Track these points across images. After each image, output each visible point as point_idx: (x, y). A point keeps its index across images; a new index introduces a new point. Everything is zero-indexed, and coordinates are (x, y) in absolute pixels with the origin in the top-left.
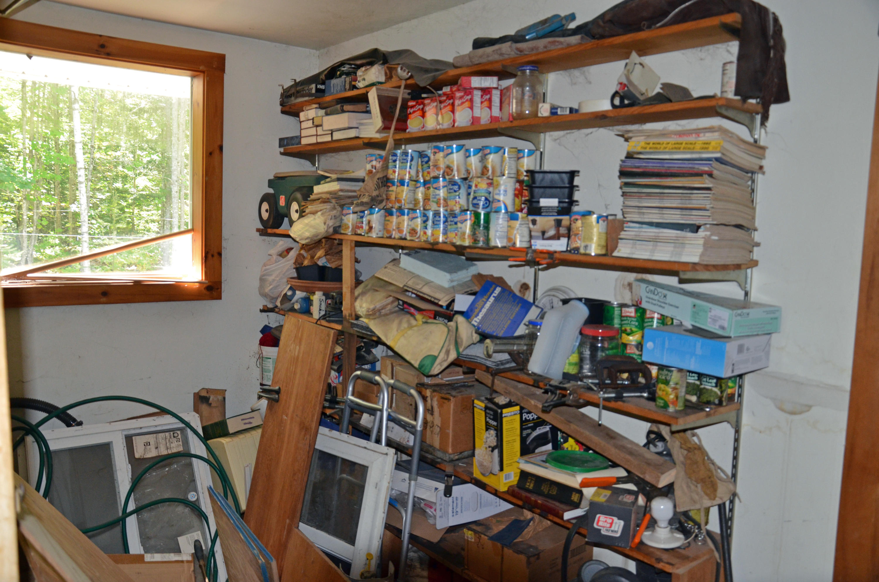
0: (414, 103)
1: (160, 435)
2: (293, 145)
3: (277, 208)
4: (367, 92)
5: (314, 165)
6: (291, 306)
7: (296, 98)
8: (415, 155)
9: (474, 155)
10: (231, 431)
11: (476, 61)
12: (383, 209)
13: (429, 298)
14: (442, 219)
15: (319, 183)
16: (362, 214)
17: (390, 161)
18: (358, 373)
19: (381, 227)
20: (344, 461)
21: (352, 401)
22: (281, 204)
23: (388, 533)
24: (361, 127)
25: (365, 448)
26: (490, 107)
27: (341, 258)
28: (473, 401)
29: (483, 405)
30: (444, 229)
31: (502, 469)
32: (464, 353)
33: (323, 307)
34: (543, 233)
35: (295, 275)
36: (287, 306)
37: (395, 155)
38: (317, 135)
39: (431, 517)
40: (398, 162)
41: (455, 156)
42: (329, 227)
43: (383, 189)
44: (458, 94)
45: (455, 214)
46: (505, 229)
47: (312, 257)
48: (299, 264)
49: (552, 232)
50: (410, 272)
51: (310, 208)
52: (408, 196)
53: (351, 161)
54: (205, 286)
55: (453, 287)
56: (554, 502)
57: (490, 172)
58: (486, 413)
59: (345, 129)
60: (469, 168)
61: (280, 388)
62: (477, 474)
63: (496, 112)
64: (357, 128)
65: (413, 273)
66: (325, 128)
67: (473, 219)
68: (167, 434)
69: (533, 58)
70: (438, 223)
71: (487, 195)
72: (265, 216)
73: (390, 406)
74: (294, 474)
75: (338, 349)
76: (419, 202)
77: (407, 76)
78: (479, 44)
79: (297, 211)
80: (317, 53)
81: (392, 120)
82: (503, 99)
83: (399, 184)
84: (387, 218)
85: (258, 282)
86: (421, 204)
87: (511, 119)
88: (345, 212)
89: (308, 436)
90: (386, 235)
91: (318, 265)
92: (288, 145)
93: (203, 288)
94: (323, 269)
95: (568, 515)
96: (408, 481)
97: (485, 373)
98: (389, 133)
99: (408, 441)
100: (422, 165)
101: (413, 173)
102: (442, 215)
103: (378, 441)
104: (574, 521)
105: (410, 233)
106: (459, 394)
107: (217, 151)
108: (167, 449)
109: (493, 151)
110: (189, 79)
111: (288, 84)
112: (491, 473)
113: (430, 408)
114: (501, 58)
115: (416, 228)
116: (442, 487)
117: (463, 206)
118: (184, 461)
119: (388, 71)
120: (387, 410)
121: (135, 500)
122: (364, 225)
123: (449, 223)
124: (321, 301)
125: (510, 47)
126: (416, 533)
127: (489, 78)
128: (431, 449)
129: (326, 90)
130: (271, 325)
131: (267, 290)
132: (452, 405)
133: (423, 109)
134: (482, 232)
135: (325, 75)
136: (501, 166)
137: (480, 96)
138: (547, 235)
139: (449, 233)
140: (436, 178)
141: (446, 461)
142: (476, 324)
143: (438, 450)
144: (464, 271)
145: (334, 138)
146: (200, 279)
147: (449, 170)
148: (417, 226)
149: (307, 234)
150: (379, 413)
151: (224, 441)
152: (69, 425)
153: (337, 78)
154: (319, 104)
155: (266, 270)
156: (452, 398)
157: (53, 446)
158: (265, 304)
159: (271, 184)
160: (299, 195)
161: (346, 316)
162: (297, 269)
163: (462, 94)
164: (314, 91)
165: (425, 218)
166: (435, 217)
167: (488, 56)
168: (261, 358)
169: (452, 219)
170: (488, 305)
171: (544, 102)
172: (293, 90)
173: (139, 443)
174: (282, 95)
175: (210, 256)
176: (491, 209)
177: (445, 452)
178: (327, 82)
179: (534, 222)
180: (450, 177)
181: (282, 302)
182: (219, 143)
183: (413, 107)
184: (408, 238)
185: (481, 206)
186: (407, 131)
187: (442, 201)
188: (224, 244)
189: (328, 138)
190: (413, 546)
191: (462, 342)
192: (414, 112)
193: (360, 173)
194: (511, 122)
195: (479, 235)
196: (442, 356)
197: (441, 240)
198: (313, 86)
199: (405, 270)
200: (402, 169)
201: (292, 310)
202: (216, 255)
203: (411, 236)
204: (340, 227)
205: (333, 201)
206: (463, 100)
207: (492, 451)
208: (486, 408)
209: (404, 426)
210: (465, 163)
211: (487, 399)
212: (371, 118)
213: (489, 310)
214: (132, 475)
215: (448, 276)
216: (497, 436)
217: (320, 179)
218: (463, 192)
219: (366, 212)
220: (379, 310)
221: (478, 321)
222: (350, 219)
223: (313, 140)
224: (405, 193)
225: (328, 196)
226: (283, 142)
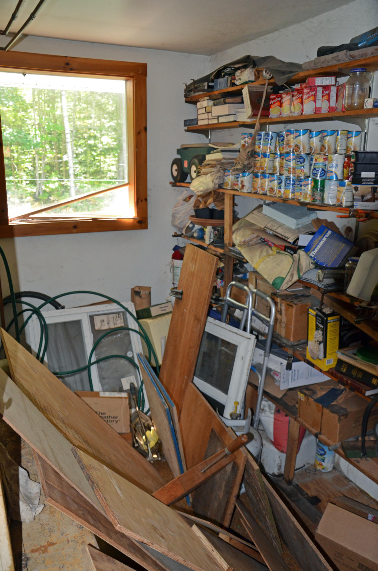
0: (275, 97)
1: (111, 316)
2: (193, 125)
3: (182, 168)
4: (242, 89)
5: (207, 137)
6: (192, 234)
7: (194, 92)
8: (274, 135)
9: (316, 136)
10: (153, 314)
11: (319, 65)
12: (251, 173)
13: (281, 237)
14: (292, 182)
15: (209, 153)
16: (238, 176)
17: (257, 139)
18: (233, 283)
19: (250, 186)
20: (223, 341)
21: (229, 301)
22: (185, 167)
23: (250, 387)
24: (237, 114)
25: (236, 333)
26: (329, 100)
27: (223, 204)
28: (308, 309)
29: (315, 313)
30: (292, 190)
31: (325, 356)
32: (304, 277)
33: (212, 236)
34: (363, 197)
35: (194, 214)
36: (189, 234)
37: (260, 135)
38: (208, 119)
39: (277, 381)
40: (262, 140)
41: (301, 138)
42: (215, 184)
43: (252, 159)
44: (305, 91)
45: (301, 179)
46: (335, 192)
47: (206, 202)
48: (197, 207)
49: (369, 197)
50: (269, 217)
51: (203, 170)
52: (269, 164)
53: (232, 135)
54: (137, 220)
55: (299, 229)
56: (360, 383)
57: (327, 149)
58: (316, 319)
59: (226, 115)
60: (312, 146)
61: (182, 292)
62: (309, 357)
63: (333, 103)
64: (235, 114)
65: (271, 218)
66: (213, 115)
67: (313, 184)
68: (114, 315)
69: (363, 62)
70: (288, 185)
71: (323, 167)
72: (175, 173)
73: (254, 306)
74: (190, 348)
75: (222, 265)
76: (276, 169)
77: (270, 77)
78: (322, 52)
79: (195, 172)
80: (209, 58)
81: (259, 110)
82: (339, 94)
83: (262, 157)
84: (254, 180)
85: (171, 217)
86: (278, 170)
87: (344, 110)
88: (226, 174)
89: (199, 325)
90: (253, 191)
91: (209, 208)
92: (189, 125)
93: (135, 222)
94: (212, 211)
95: (368, 393)
96: (263, 357)
97: (317, 291)
98: (257, 118)
99: (265, 330)
100: (279, 143)
101: (273, 148)
102: (291, 180)
103: (245, 329)
104: (372, 397)
105: (269, 191)
106: (299, 303)
107: (143, 132)
108: (115, 324)
109: (329, 134)
110: (124, 82)
111: (189, 82)
112: (318, 358)
113: (280, 310)
114: (338, 63)
115: (274, 188)
116: (285, 362)
117: (307, 173)
118: (125, 332)
119: (256, 73)
120: (251, 309)
121: (96, 355)
122: (239, 183)
123: (296, 186)
124: (210, 232)
125: (345, 54)
126: (267, 390)
127: (329, 78)
128: (279, 337)
129: (215, 87)
130: (179, 245)
131: (176, 223)
132: (294, 310)
133: (280, 101)
134: (319, 194)
135: (214, 76)
136: (335, 145)
137: (322, 92)
138: (365, 199)
139: (296, 192)
140: (288, 153)
141: (289, 346)
142: (313, 256)
143: (283, 338)
144: (307, 217)
145: (220, 121)
146: (134, 216)
147: (297, 148)
148: (275, 186)
149: (202, 189)
150: (246, 310)
151: (149, 321)
152: (57, 308)
153: (222, 78)
154: (209, 96)
155: (176, 210)
156: (294, 305)
157: (48, 321)
158: (176, 231)
159: (179, 152)
160: (196, 161)
161: (226, 244)
162: (195, 211)
163: (309, 90)
164: (206, 88)
165: (280, 181)
166: (287, 181)
167: (328, 62)
168: (173, 267)
169: (298, 183)
170: (322, 243)
171: (369, 97)
172: (192, 87)
173: (97, 320)
174: (185, 90)
175: (140, 201)
176: (326, 177)
177: (288, 340)
178: (215, 80)
179: (356, 189)
180: (298, 153)
181: (186, 231)
182: (144, 125)
183: (274, 99)
184: (268, 194)
185: (319, 175)
186: (270, 117)
187: (292, 170)
188: (149, 193)
189: (215, 121)
190: (265, 397)
191: (302, 269)
192: (274, 103)
193: (237, 147)
194: (344, 112)
195: (317, 196)
196: (288, 278)
197: (290, 197)
198: (206, 84)
199: (266, 215)
200: (265, 145)
201: (192, 237)
202: (143, 200)
203: (270, 193)
204: (223, 184)
205: (219, 166)
206: (309, 95)
207: (319, 344)
208: (317, 315)
209: (262, 320)
210: (309, 141)
211: (317, 309)
212: (244, 108)
213: (322, 246)
214: (94, 340)
215: (295, 221)
216: (323, 335)
217: (210, 150)
218: (307, 163)
219: (240, 174)
220: (248, 242)
221: (314, 254)
222: (230, 179)
223: (205, 122)
224: (266, 163)
225: (215, 163)
226: (187, 123)
